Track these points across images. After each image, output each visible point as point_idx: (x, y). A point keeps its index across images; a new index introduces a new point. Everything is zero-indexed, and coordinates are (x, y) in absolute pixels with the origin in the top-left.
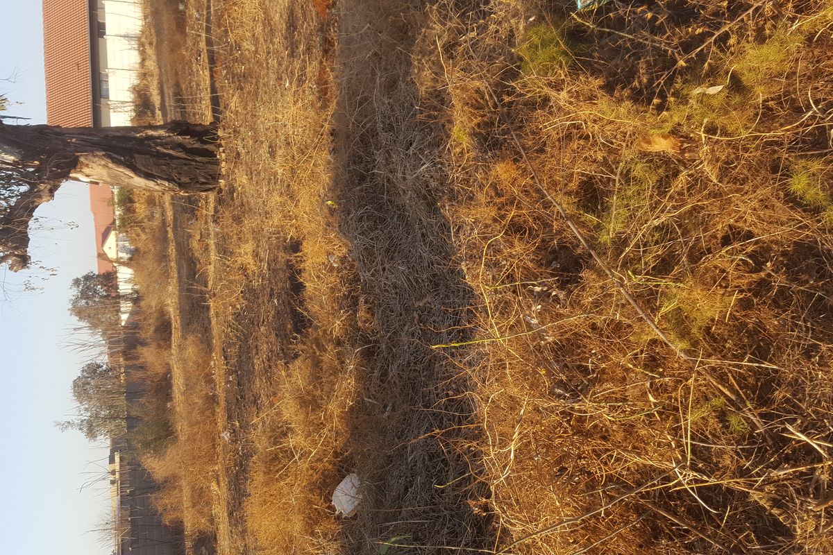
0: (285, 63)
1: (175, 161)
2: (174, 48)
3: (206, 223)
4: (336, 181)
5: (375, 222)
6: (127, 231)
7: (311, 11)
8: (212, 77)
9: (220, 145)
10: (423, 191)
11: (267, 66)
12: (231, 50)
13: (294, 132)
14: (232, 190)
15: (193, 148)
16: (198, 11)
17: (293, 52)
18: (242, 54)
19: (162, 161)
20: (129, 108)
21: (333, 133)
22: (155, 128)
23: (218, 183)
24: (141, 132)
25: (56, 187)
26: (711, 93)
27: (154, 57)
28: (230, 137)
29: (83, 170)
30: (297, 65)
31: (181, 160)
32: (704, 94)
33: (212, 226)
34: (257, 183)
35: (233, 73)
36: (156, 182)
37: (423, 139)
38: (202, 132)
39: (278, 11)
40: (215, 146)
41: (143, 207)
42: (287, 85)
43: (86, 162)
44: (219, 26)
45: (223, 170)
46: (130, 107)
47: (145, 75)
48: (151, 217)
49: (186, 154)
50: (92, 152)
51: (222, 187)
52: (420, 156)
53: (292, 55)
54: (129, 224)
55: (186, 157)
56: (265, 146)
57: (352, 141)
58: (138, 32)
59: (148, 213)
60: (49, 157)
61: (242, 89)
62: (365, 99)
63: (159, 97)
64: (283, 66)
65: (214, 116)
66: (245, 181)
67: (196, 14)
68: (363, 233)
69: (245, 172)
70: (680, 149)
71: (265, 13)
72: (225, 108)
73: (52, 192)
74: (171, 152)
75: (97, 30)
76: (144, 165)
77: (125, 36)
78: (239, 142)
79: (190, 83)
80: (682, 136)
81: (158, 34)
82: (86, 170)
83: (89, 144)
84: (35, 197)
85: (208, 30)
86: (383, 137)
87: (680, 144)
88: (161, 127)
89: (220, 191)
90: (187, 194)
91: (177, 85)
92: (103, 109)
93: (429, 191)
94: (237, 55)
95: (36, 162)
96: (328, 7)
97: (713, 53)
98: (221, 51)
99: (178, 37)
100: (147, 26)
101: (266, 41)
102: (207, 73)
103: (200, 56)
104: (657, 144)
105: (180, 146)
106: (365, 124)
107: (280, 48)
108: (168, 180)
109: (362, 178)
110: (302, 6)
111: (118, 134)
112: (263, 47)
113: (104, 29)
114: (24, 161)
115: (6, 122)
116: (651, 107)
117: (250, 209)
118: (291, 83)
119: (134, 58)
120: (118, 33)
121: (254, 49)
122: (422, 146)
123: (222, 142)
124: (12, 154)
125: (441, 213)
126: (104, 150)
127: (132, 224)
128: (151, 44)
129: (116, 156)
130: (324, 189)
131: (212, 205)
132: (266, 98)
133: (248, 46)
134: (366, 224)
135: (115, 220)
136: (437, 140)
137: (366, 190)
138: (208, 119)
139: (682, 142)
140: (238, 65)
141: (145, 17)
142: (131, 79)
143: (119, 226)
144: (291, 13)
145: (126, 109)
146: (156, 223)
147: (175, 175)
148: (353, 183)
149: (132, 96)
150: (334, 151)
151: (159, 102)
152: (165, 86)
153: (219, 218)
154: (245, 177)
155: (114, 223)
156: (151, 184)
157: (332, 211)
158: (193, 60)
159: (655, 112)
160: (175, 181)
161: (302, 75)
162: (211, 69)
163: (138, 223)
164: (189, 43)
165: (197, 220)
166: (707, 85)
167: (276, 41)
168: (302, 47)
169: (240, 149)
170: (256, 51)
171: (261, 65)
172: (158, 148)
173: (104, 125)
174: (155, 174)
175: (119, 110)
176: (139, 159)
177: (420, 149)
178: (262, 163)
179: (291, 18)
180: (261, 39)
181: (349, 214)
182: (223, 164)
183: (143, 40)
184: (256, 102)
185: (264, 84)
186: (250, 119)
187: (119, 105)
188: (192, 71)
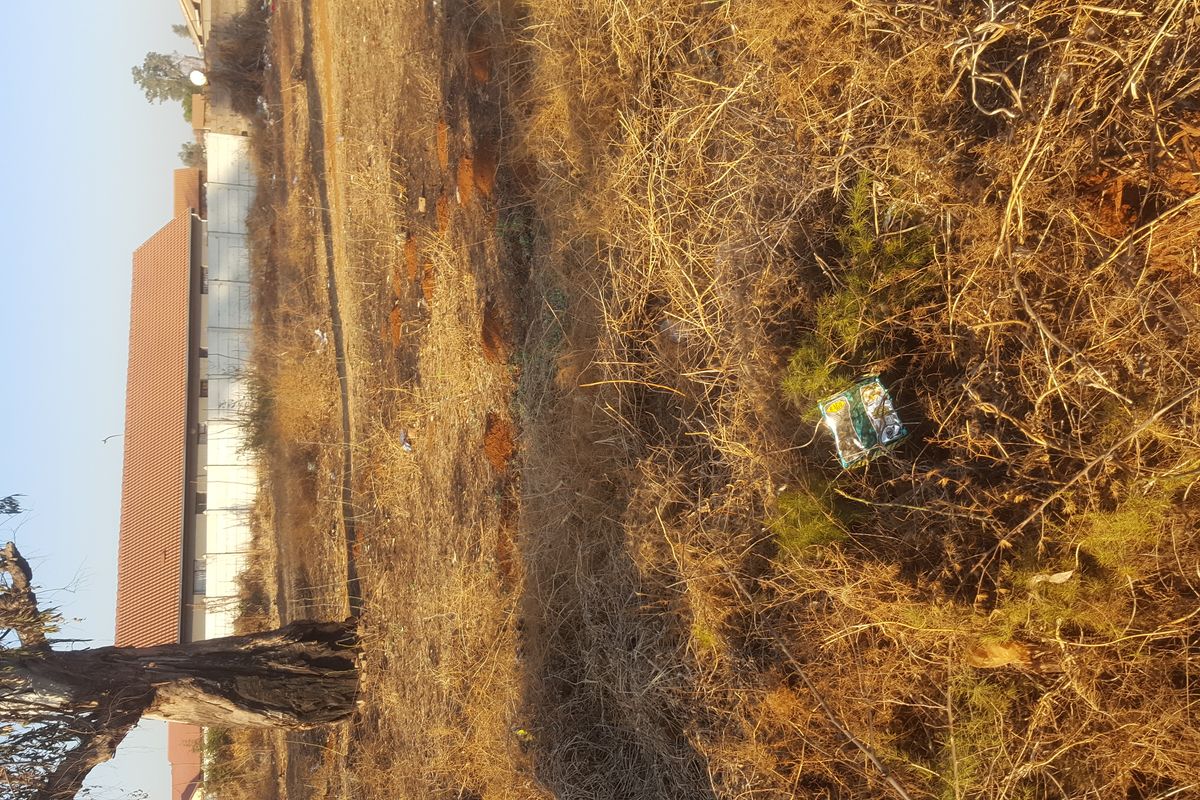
0: (451, 532)
1: (293, 681)
2: (300, 520)
3: (336, 768)
4: (528, 698)
5: (590, 759)
6: (219, 789)
7: (483, 464)
8: (350, 556)
9: (360, 650)
10: (659, 713)
11: (426, 536)
12: (378, 518)
13: (465, 625)
14: (376, 714)
15: (320, 658)
16: (333, 471)
17: (461, 516)
18: (392, 522)
19: (275, 683)
20: (232, 606)
21: (521, 626)
22: (268, 634)
23: (355, 705)
24: (248, 643)
25: (119, 738)
26: (1058, 582)
27: (271, 533)
28: (374, 637)
29: (160, 708)
30: (467, 533)
31: (303, 678)
32: (1046, 583)
33: (344, 773)
34: (412, 701)
35: (379, 550)
36: (265, 715)
37: (651, 635)
38: (336, 632)
39: (441, 465)
40: (353, 651)
41: (245, 748)
42: (455, 559)
43: (166, 695)
44: (361, 489)
45: (362, 685)
46: (234, 604)
47: (257, 557)
48: (255, 764)
49: (310, 668)
50: (176, 679)
51: (361, 712)
52: (649, 661)
53: (460, 520)
54: (223, 777)
55: (310, 672)
56: (424, 646)
57: (549, 636)
58: (251, 502)
59: (251, 757)
60: (112, 694)
61: (391, 569)
62: (564, 577)
63: (276, 586)
64: (449, 535)
65: (351, 609)
66: (394, 701)
67: (330, 475)
68: (574, 780)
69: (394, 688)
70: (1032, 660)
71: (422, 470)
72: (367, 596)
73: (112, 746)
74: (289, 667)
75: (194, 503)
76: (249, 692)
77: (232, 509)
78: (387, 643)
79: (320, 565)
80: (1029, 641)
81: (279, 503)
82: (165, 708)
83: (173, 669)
84: (86, 757)
85: (346, 495)
86: (593, 630)
87: (1029, 653)
88: (276, 633)
89: (358, 718)
90: (309, 728)
91: (302, 569)
92: (196, 610)
93: (668, 712)
94: (386, 524)
95: (93, 703)
96: (506, 458)
97: (1046, 526)
98: (363, 521)
99: (305, 505)
100: (264, 493)
101: (424, 504)
102: (344, 550)
103: (335, 528)
104: (996, 657)
105: (303, 657)
106: (566, 611)
107: (445, 513)
108: (282, 710)
109: (567, 691)
110: (472, 459)
111: (216, 650)
112: (420, 513)
113: (205, 501)
114: (76, 704)
115: (56, 648)
116: (975, 605)
117: (403, 744)
118: (459, 558)
119: (245, 535)
120: (224, 506)
121: (408, 515)
122: (650, 646)
123: (364, 645)
124: (59, 693)
125: (689, 745)
126: (194, 676)
127: (228, 777)
128: (267, 516)
129: (209, 682)
130: (511, 710)
131: (345, 741)
132: (425, 579)
133: (400, 512)
134: (577, 764)
135: (202, 772)
136: (672, 637)
137: (574, 708)
138: (344, 613)
139: (1032, 649)
140: (387, 537)
141: (262, 483)
142: (239, 565)
143: (208, 782)
144: (458, 468)
145: (228, 607)
146: (262, 772)
147: (293, 701)
148: (554, 700)
149: (238, 588)
150: (523, 652)
151: (275, 593)
152: (285, 570)
153: (355, 761)
154: (394, 694)
155: (200, 776)
156: (258, 719)
157: (524, 746)
158: (326, 534)
159: (982, 611)
160: (291, 709)
161: (475, 546)
162: (349, 546)
163: (236, 775)
164: (321, 512)
165: (322, 764)
166: (1048, 571)
167: (438, 503)
168: (473, 511)
169: (388, 653)
170: (412, 518)
171: (418, 536)
172: (270, 664)
173: (195, 638)
174: (263, 701)
175: (218, 609)
176: (242, 684)
177: (649, 650)
178: (419, 672)
179: (458, 474)
180: (419, 503)
181: (550, 749)
182: (364, 677)
183: (257, 511)
184: (411, 586)
185: (423, 561)
186: (402, 609)
187: (218, 603)
188: (323, 548)
